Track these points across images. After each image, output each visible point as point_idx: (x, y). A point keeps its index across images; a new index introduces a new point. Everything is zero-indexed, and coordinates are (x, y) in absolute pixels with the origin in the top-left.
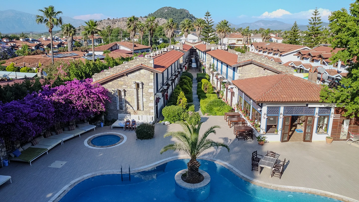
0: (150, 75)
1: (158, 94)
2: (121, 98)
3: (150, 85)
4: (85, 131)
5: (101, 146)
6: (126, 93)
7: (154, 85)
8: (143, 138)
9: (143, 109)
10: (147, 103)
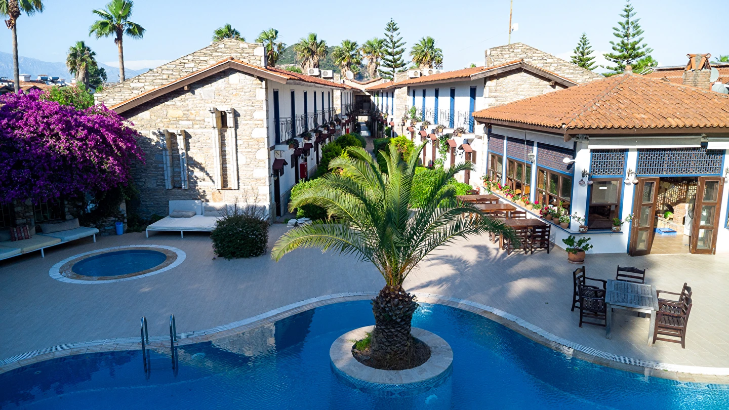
0: (257, 90)
1: (278, 147)
2: (175, 157)
3: (255, 118)
4: (62, 241)
5: (99, 277)
6: (190, 140)
7: (267, 118)
8: (235, 253)
9: (239, 186)
10: (249, 169)
